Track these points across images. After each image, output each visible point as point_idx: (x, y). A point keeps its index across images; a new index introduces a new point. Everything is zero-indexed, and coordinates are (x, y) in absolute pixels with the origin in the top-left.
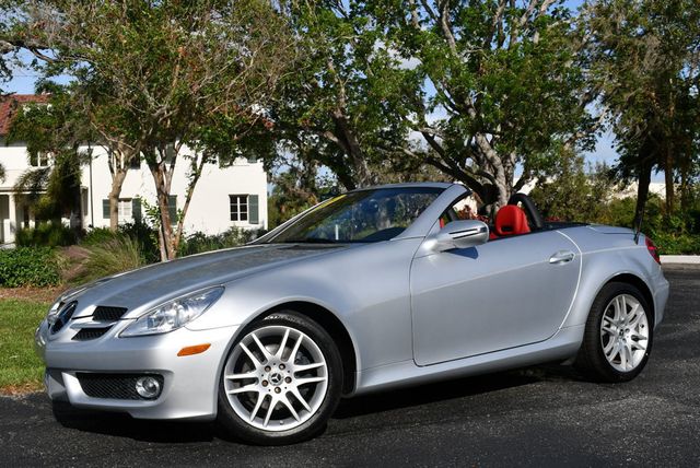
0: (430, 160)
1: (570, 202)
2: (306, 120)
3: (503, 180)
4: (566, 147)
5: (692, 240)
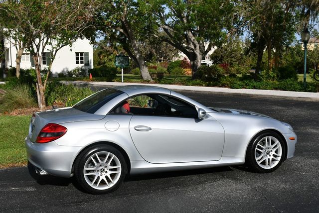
0: (166, 40)
1: (233, 55)
2: (108, 23)
3: (198, 51)
4: (228, 35)
5: (278, 83)
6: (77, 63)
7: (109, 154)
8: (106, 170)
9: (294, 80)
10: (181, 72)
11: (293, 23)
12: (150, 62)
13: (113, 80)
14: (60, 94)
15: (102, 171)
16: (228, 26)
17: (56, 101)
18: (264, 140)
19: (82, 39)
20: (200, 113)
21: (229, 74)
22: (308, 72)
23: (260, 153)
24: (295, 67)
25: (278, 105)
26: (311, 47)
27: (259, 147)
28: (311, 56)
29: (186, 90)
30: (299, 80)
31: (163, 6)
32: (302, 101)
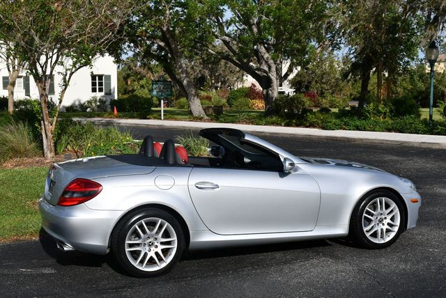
0: (227, 58)
1: (324, 81)
2: (142, 32)
3: (274, 74)
4: (318, 51)
5: (393, 122)
6: (94, 90)
7: (160, 221)
8: (156, 244)
9: (415, 118)
10: (247, 105)
11: (413, 34)
12: (201, 90)
13: (148, 117)
14: (74, 137)
15: (151, 245)
16: (318, 38)
17: (69, 147)
18: (376, 203)
19: (103, 56)
20: (287, 165)
21: (319, 109)
22: (435, 105)
23: (369, 221)
24: (416, 98)
25: (392, 154)
26: (440, 68)
27: (368, 213)
28: (440, 82)
29: (257, 132)
30: (422, 117)
31: (222, 8)
32: (427, 148)
